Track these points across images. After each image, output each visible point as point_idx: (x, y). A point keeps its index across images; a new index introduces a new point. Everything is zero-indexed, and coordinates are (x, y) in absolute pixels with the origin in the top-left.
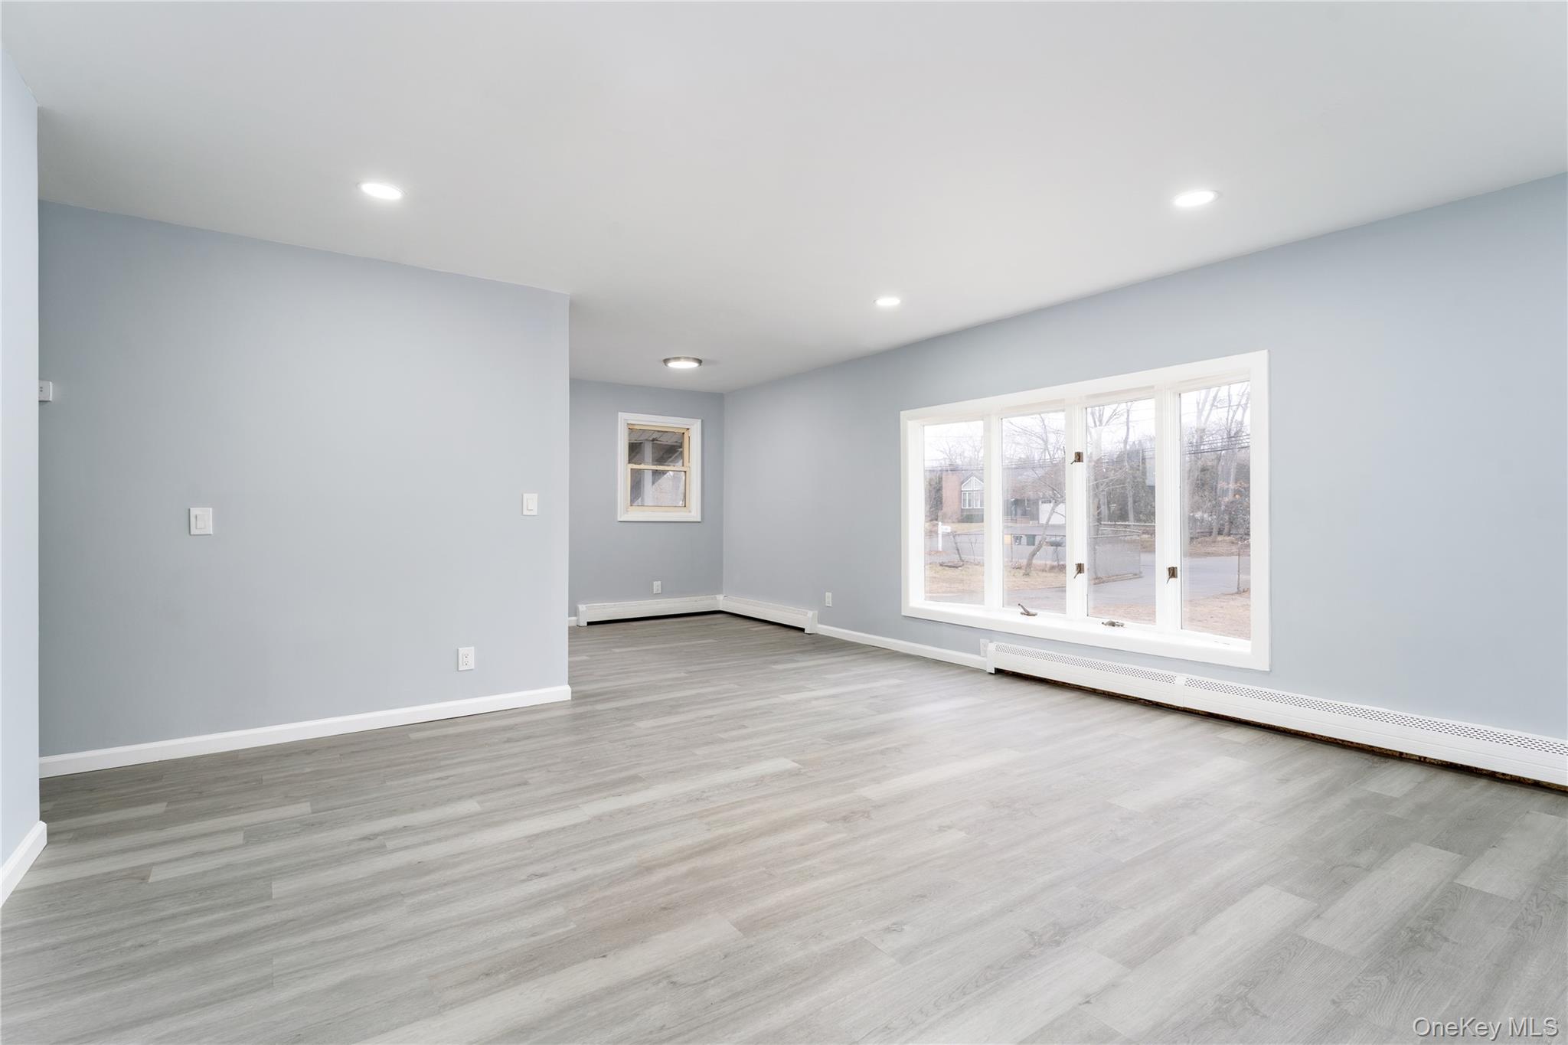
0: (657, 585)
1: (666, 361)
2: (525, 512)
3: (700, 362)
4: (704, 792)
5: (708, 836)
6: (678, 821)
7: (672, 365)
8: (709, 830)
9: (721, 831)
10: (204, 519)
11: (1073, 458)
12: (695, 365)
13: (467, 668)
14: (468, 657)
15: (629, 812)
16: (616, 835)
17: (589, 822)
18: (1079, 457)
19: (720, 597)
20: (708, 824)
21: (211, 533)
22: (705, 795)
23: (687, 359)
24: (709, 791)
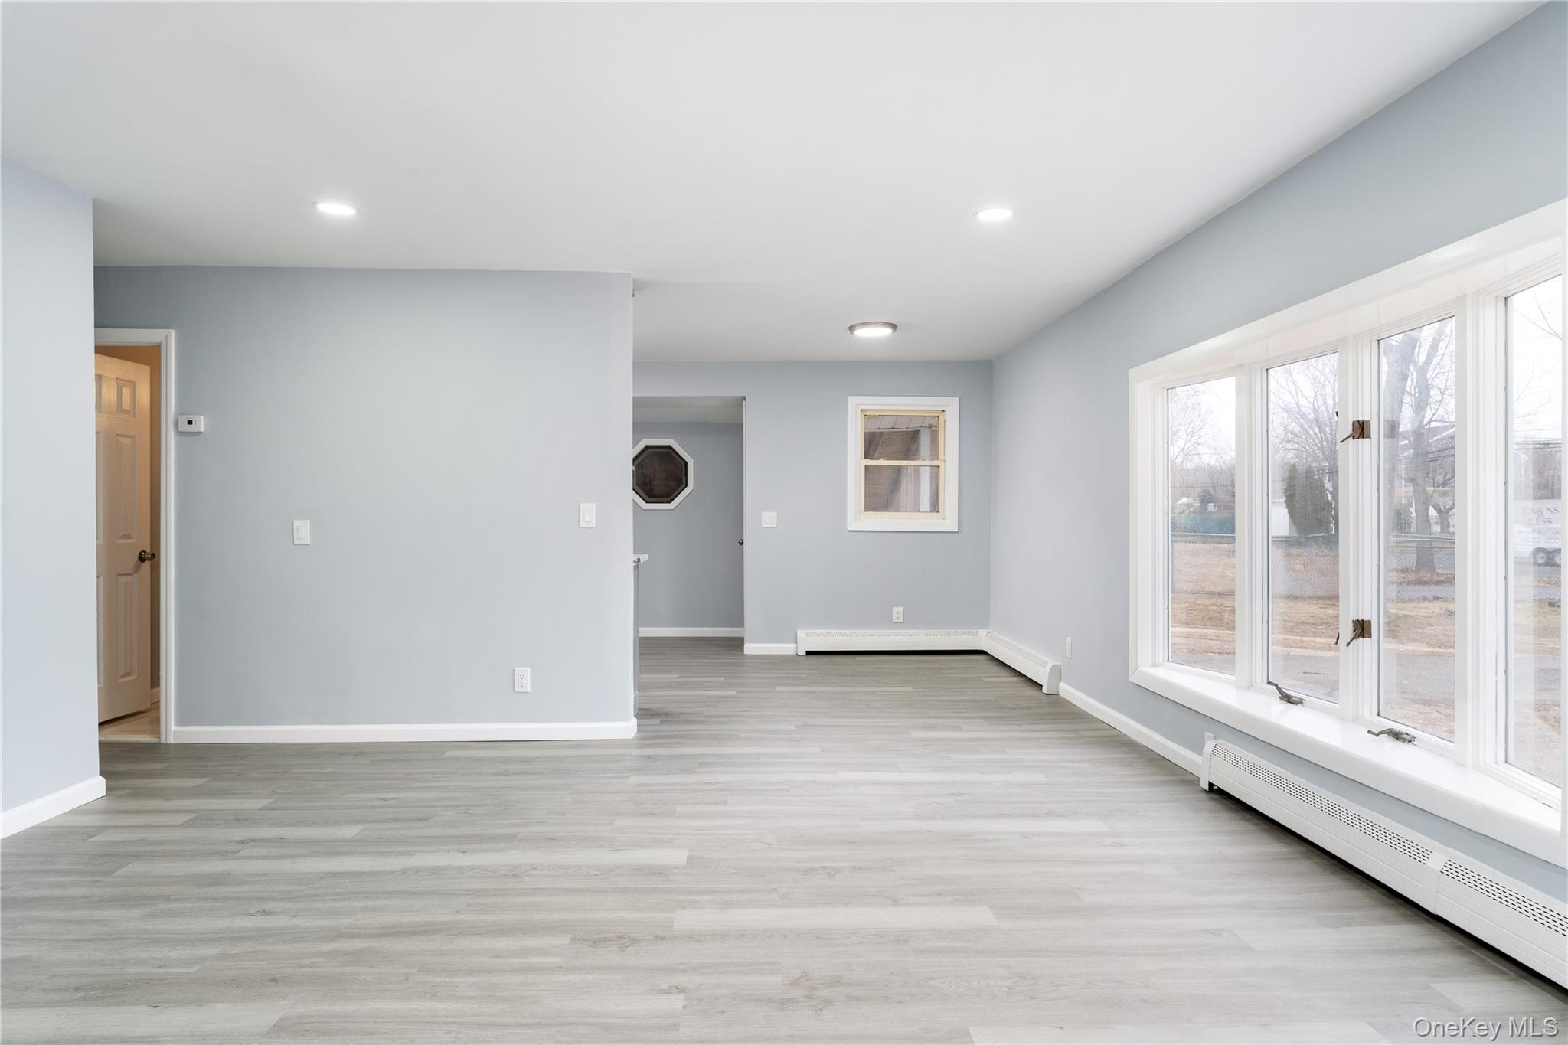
0: (898, 612)
1: (852, 328)
2: (583, 524)
3: (894, 326)
7: (860, 333)
10: (304, 532)
11: (1349, 431)
12: (888, 331)
13: (521, 690)
14: (525, 678)
18: (1361, 430)
19: (983, 633)
21: (309, 543)
23: (876, 324)
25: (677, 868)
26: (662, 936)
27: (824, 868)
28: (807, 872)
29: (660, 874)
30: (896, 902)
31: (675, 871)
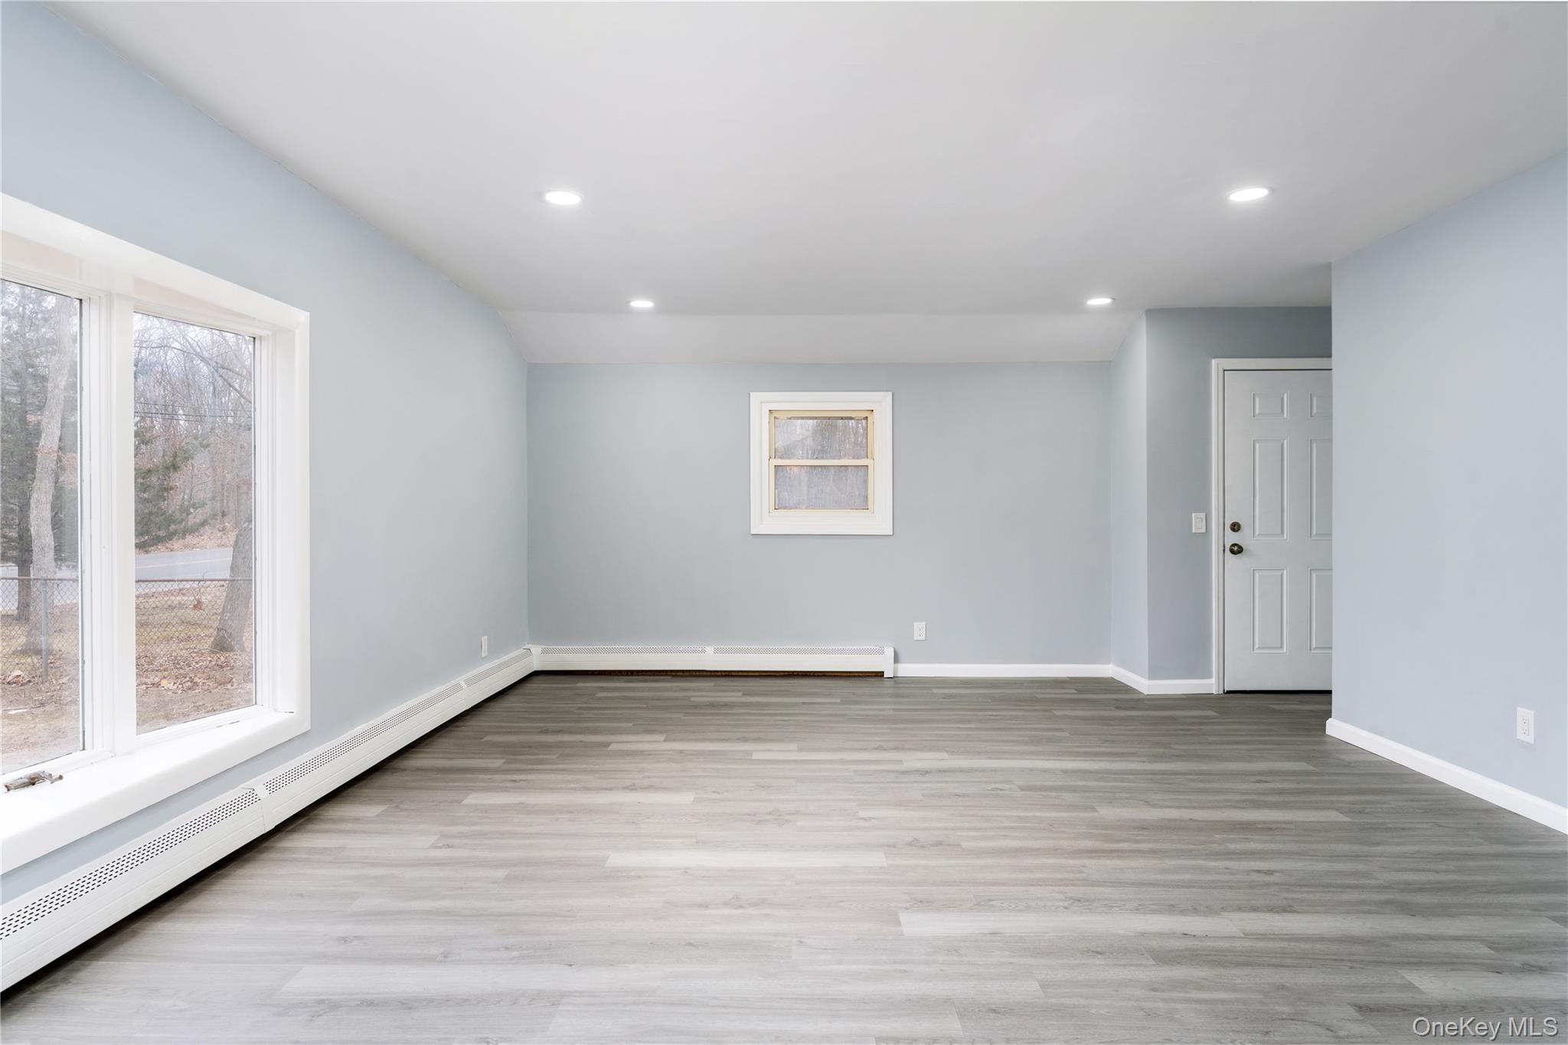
4: (1066, 908)
5: (1087, 862)
6: (1114, 882)
8: (1083, 866)
9: (1071, 862)
15: (1172, 909)
16: (1187, 887)
17: (1223, 909)
20: (1080, 872)
22: (1066, 904)
24: (1058, 907)
25: (906, 909)
26: (890, 847)
27: (740, 907)
28: (761, 903)
29: (921, 902)
30: (686, 871)
31: (907, 905)
